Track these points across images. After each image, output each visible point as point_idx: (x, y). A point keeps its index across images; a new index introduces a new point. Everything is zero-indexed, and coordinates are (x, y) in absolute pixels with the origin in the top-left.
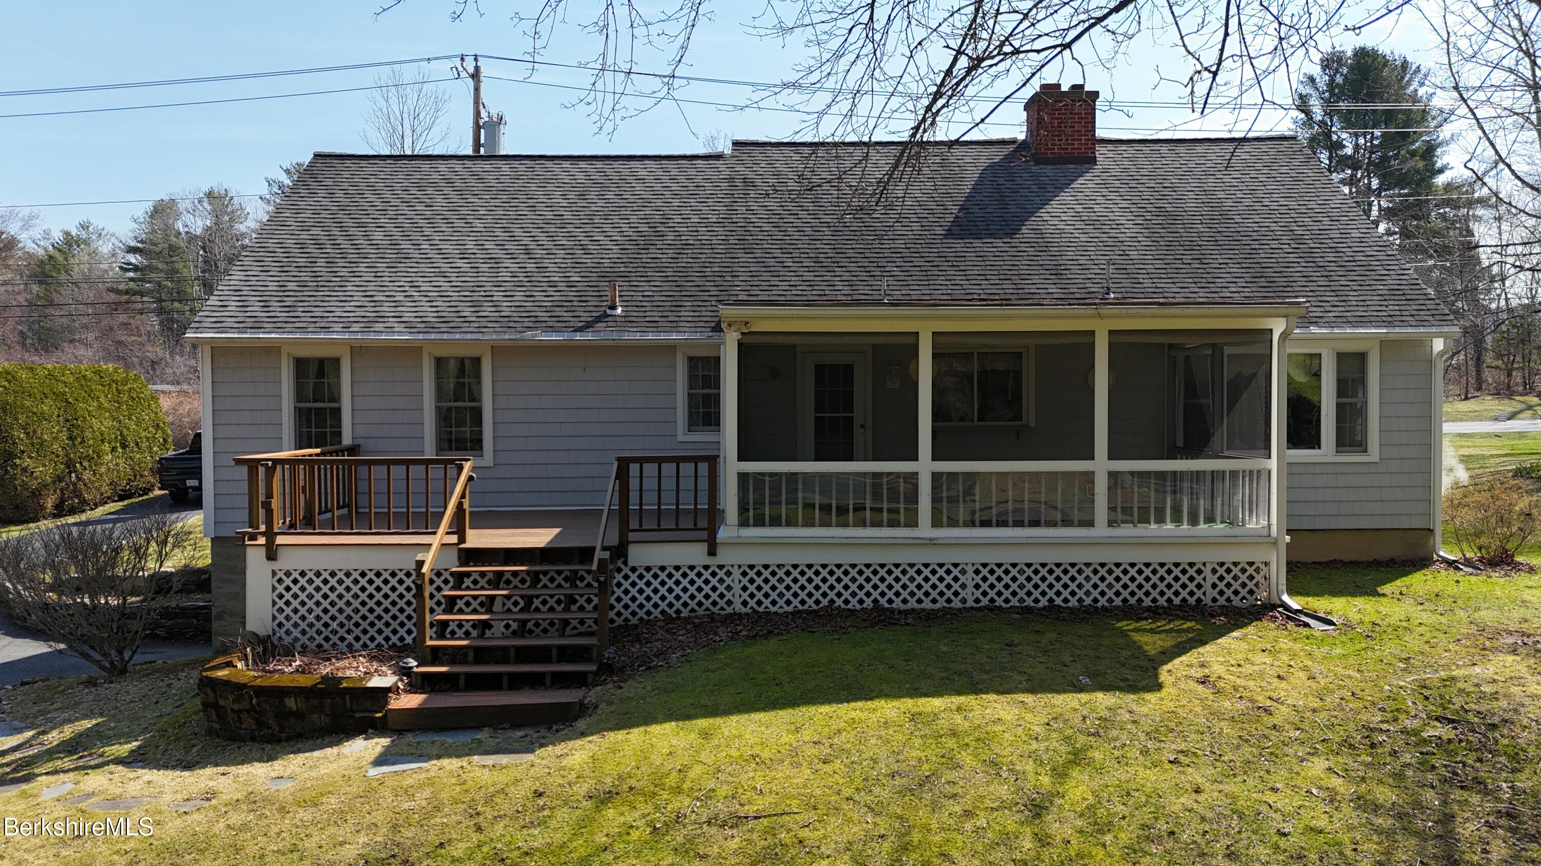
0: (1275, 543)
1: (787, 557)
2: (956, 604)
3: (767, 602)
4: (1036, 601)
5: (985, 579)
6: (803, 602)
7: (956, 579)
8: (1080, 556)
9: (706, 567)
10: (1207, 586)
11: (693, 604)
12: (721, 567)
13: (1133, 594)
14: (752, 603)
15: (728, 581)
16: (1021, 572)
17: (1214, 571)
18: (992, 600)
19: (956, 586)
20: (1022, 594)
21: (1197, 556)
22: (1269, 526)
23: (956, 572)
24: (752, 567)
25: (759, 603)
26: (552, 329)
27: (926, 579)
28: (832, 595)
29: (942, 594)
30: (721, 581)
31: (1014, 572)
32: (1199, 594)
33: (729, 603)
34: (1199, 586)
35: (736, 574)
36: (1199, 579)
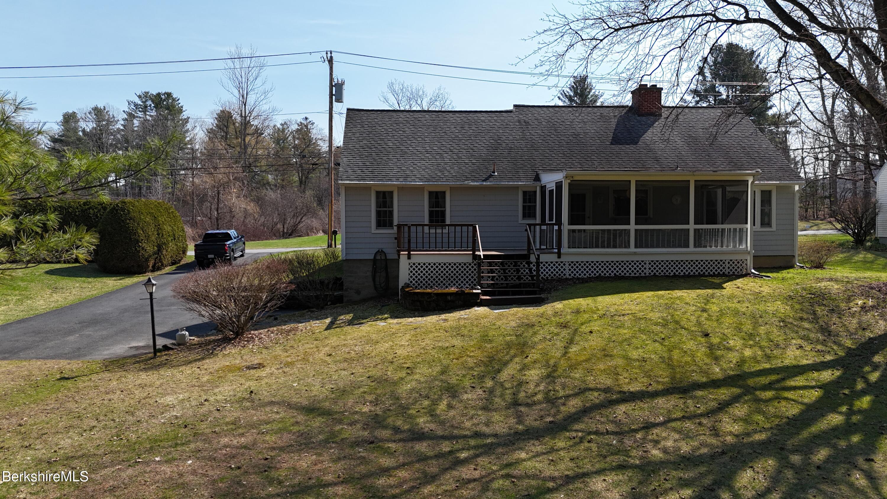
0: (749, 253)
1: (585, 259)
2: (643, 275)
3: (577, 275)
4: (670, 273)
5: (652, 266)
6: (590, 274)
7: (643, 266)
8: (684, 258)
9: (557, 262)
10: (726, 268)
11: (552, 275)
12: (562, 262)
13: (702, 271)
14: (572, 275)
15: (564, 267)
16: (665, 263)
17: (729, 263)
18: (655, 273)
19: (643, 269)
20: (665, 271)
21: (723, 257)
22: (747, 247)
23: (642, 264)
24: (572, 262)
25: (575, 275)
26: (473, 181)
27: (633, 266)
28: (600, 272)
29: (638, 271)
30: (562, 267)
31: (662, 263)
32: (724, 270)
33: (565, 275)
34: (724, 268)
35: (567, 264)
36: (724, 265)
